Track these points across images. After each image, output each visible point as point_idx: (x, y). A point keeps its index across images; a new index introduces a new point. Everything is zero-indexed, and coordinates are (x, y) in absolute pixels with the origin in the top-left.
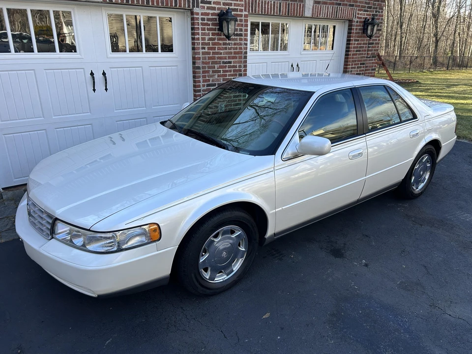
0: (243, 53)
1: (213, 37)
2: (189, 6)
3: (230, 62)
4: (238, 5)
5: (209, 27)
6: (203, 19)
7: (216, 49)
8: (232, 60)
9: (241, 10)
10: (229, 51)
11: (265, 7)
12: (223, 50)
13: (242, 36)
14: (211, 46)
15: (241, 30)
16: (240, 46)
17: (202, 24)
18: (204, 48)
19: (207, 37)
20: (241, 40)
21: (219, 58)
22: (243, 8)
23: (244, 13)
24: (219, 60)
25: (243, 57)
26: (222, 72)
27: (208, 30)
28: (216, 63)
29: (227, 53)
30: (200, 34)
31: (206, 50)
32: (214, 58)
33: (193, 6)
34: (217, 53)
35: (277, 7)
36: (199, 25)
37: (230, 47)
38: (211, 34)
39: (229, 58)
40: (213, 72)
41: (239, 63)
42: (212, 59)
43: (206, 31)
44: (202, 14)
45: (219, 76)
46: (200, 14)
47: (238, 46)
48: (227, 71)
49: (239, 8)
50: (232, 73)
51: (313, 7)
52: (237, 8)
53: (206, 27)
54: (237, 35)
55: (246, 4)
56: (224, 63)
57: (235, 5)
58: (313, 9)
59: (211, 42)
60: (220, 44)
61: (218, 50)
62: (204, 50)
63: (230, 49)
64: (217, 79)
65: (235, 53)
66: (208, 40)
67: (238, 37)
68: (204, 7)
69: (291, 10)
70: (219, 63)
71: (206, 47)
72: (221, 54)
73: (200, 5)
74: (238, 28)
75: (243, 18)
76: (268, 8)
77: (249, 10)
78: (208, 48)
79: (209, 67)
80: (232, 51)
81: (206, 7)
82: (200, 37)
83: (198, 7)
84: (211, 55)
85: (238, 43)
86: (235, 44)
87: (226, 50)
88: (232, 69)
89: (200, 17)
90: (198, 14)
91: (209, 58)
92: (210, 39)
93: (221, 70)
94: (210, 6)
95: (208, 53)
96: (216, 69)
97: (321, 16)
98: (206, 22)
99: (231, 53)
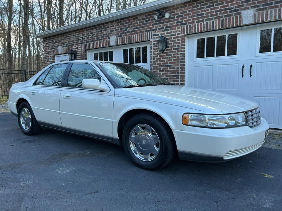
0: (180, 59)
1: (160, 52)
2: (147, 39)
3: (171, 66)
4: (176, 32)
5: (157, 47)
6: (154, 44)
7: (162, 59)
8: (172, 64)
9: (178, 34)
10: (170, 59)
11: (198, 28)
12: (166, 59)
13: (179, 49)
14: (159, 57)
15: (178, 46)
16: (178, 56)
17: (154, 46)
18: (155, 59)
19: (156, 53)
20: (178, 51)
21: (163, 63)
22: (180, 32)
23: (180, 35)
24: (163, 65)
25: (180, 62)
26: (165, 71)
27: (157, 49)
28: (162, 66)
29: (168, 60)
30: (153, 52)
31: (156, 60)
32: (160, 64)
33: (149, 38)
34: (162, 61)
35: (210, 25)
36: (152, 47)
37: (170, 56)
38: (158, 51)
39: (170, 63)
40: (160, 71)
41: (177, 66)
42: (159, 64)
43: (156, 50)
44: (154, 41)
45: (163, 74)
46: (153, 42)
47: (176, 56)
48: (169, 71)
49: (176, 33)
50: (172, 72)
51: (255, 15)
52: (175, 33)
53: (156, 48)
54: (175, 49)
55: (182, 30)
56: (166, 66)
57: (174, 32)
58: (255, 17)
59: (158, 55)
60: (164, 56)
61: (163, 59)
62: (154, 60)
63: (170, 58)
64: (162, 76)
65: (174, 60)
66: (157, 54)
67: (176, 50)
68: (155, 38)
69: (226, 23)
70: (164, 66)
71: (156, 58)
72: (165, 61)
73: (153, 37)
74: (176, 45)
75: (180, 38)
76: (201, 28)
77: (184, 32)
78: (157, 58)
79: (157, 69)
80: (172, 59)
81: (156, 38)
82: (153, 53)
83: (152, 38)
84: (159, 62)
85: (176, 54)
86: (174, 55)
87: (168, 58)
88: (172, 70)
89: (153, 43)
90: (151, 42)
91: (158, 64)
92: (158, 54)
93: (165, 70)
94: (158, 36)
95: (157, 61)
96: (161, 70)
97: (269, 19)
98: (156, 45)
99: (171, 60)
